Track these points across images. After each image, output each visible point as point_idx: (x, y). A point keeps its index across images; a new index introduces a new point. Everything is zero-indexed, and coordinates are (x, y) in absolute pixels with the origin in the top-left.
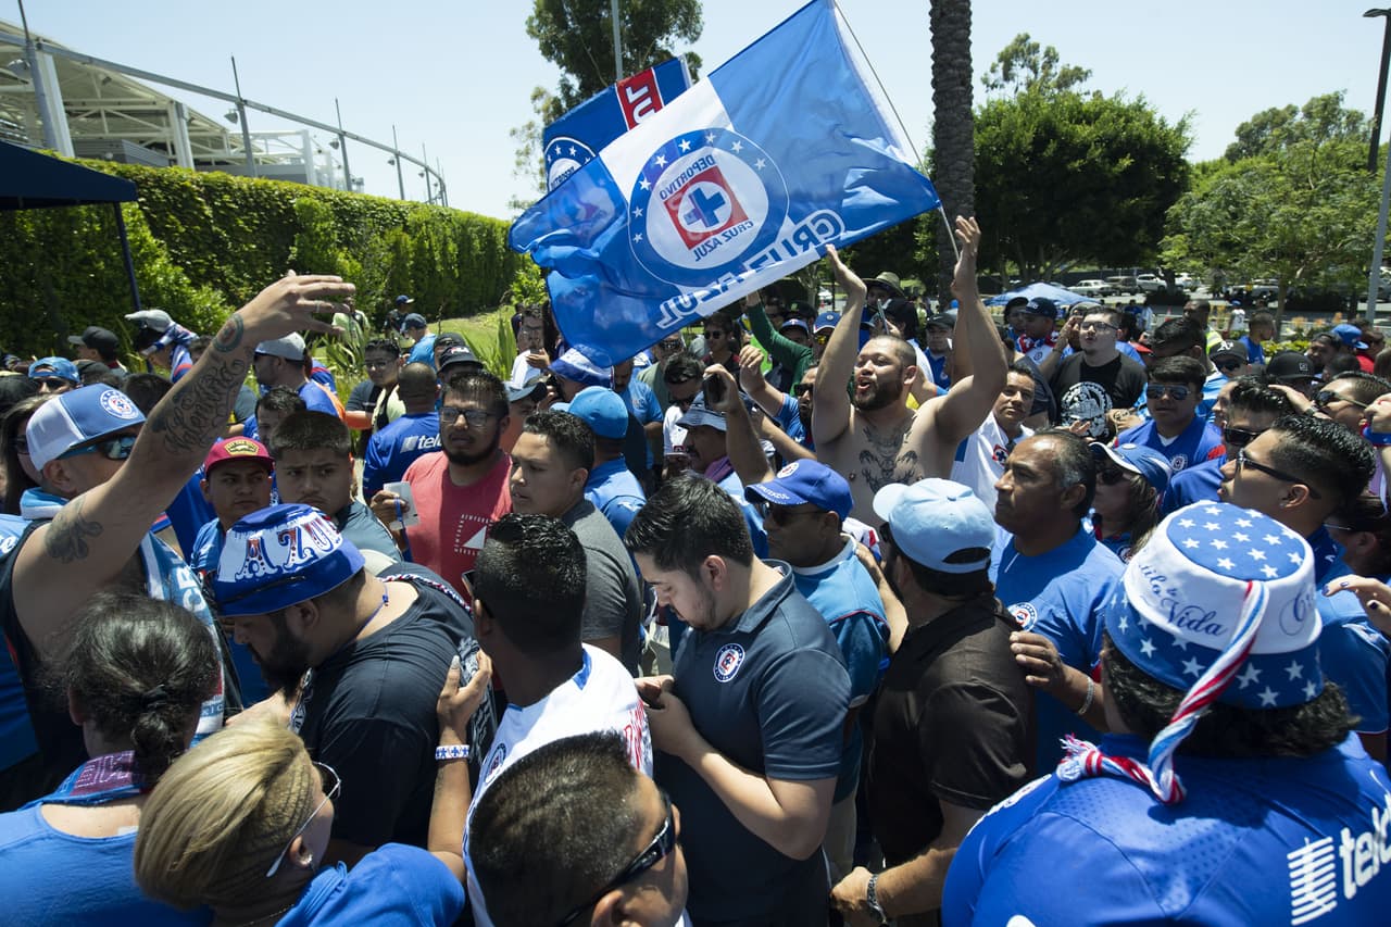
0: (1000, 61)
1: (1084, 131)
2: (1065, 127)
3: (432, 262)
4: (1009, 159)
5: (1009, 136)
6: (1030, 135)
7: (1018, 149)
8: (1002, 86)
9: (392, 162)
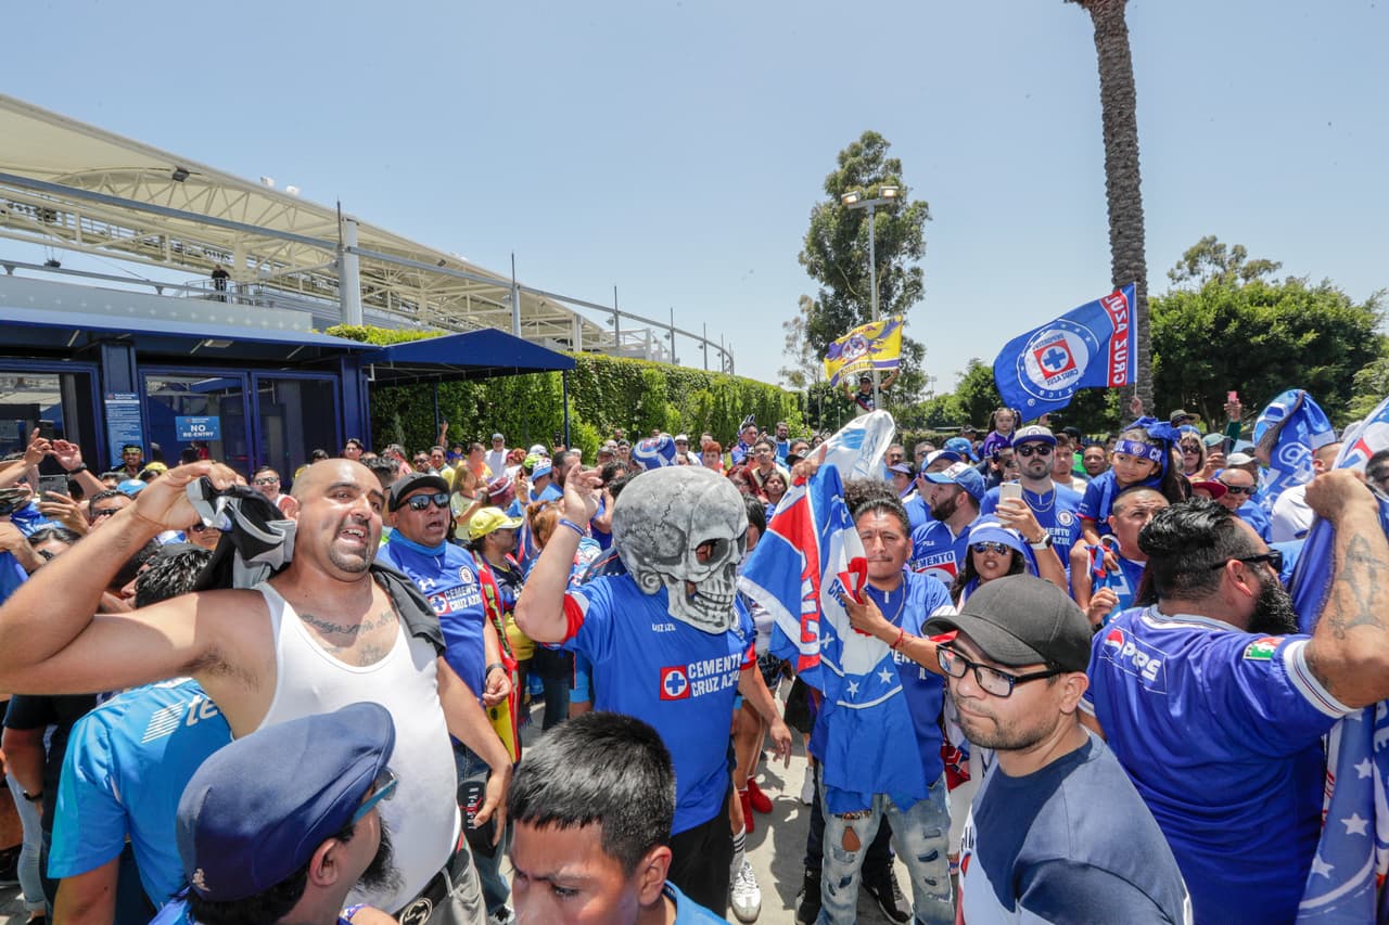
0: (1186, 259)
1: (1264, 313)
2: (1244, 309)
3: (724, 412)
4: (1191, 336)
5: (1191, 319)
6: (1211, 316)
7: (1200, 328)
8: (1186, 279)
9: (701, 347)
